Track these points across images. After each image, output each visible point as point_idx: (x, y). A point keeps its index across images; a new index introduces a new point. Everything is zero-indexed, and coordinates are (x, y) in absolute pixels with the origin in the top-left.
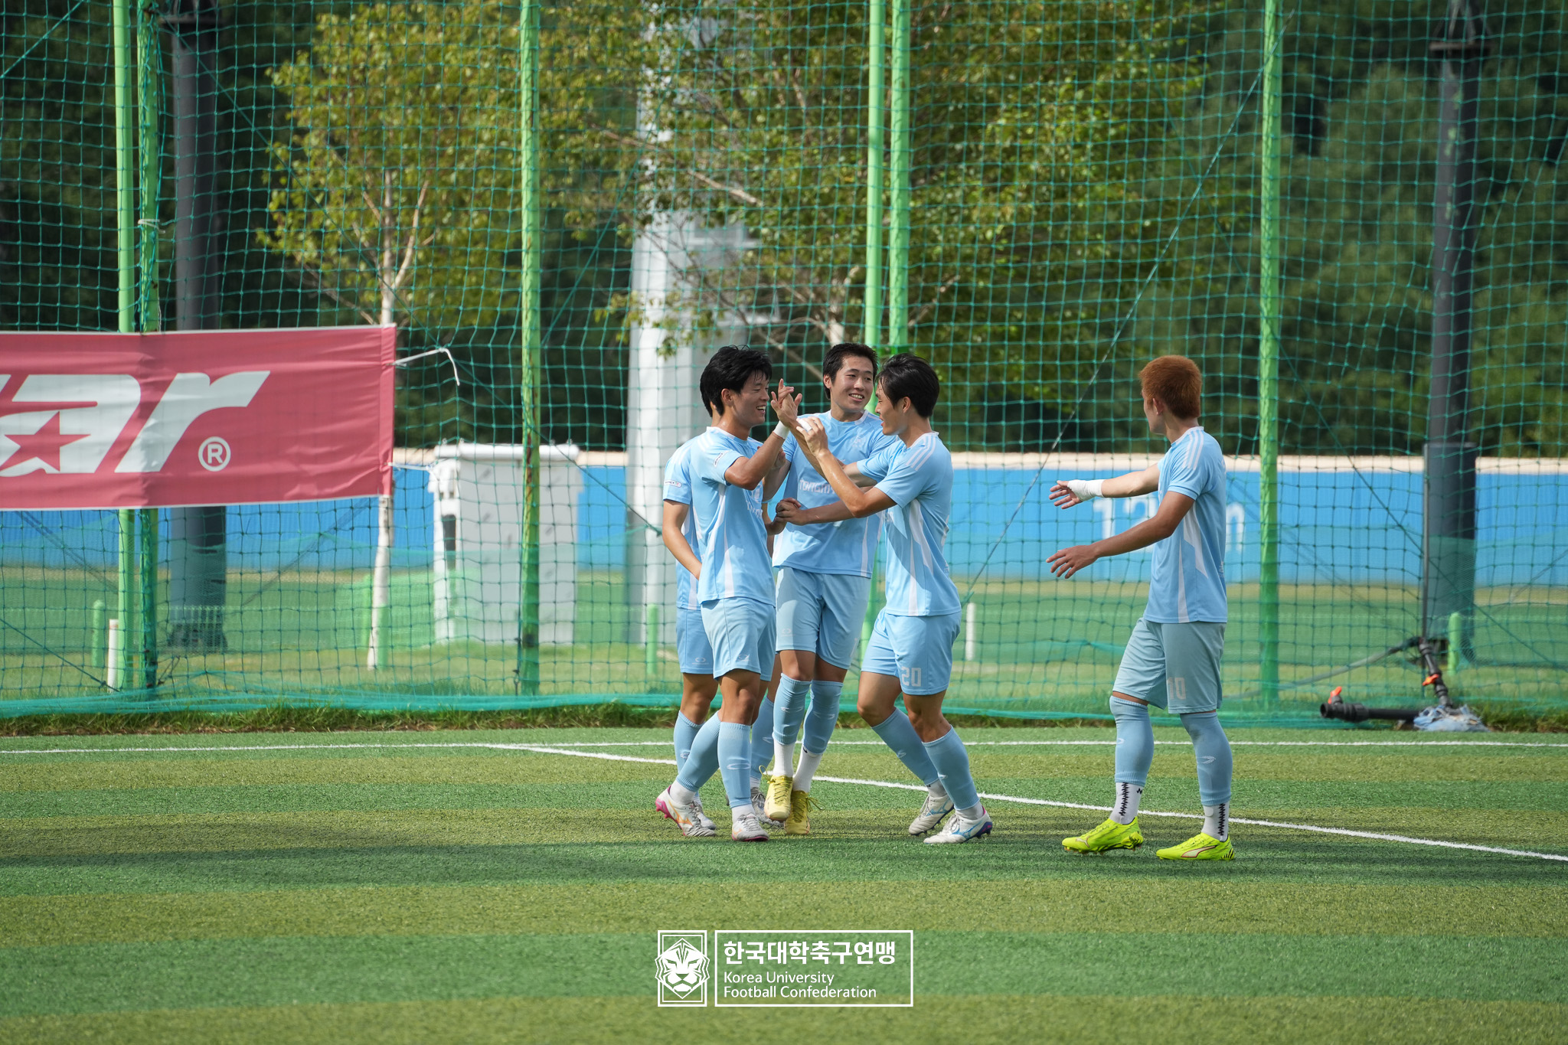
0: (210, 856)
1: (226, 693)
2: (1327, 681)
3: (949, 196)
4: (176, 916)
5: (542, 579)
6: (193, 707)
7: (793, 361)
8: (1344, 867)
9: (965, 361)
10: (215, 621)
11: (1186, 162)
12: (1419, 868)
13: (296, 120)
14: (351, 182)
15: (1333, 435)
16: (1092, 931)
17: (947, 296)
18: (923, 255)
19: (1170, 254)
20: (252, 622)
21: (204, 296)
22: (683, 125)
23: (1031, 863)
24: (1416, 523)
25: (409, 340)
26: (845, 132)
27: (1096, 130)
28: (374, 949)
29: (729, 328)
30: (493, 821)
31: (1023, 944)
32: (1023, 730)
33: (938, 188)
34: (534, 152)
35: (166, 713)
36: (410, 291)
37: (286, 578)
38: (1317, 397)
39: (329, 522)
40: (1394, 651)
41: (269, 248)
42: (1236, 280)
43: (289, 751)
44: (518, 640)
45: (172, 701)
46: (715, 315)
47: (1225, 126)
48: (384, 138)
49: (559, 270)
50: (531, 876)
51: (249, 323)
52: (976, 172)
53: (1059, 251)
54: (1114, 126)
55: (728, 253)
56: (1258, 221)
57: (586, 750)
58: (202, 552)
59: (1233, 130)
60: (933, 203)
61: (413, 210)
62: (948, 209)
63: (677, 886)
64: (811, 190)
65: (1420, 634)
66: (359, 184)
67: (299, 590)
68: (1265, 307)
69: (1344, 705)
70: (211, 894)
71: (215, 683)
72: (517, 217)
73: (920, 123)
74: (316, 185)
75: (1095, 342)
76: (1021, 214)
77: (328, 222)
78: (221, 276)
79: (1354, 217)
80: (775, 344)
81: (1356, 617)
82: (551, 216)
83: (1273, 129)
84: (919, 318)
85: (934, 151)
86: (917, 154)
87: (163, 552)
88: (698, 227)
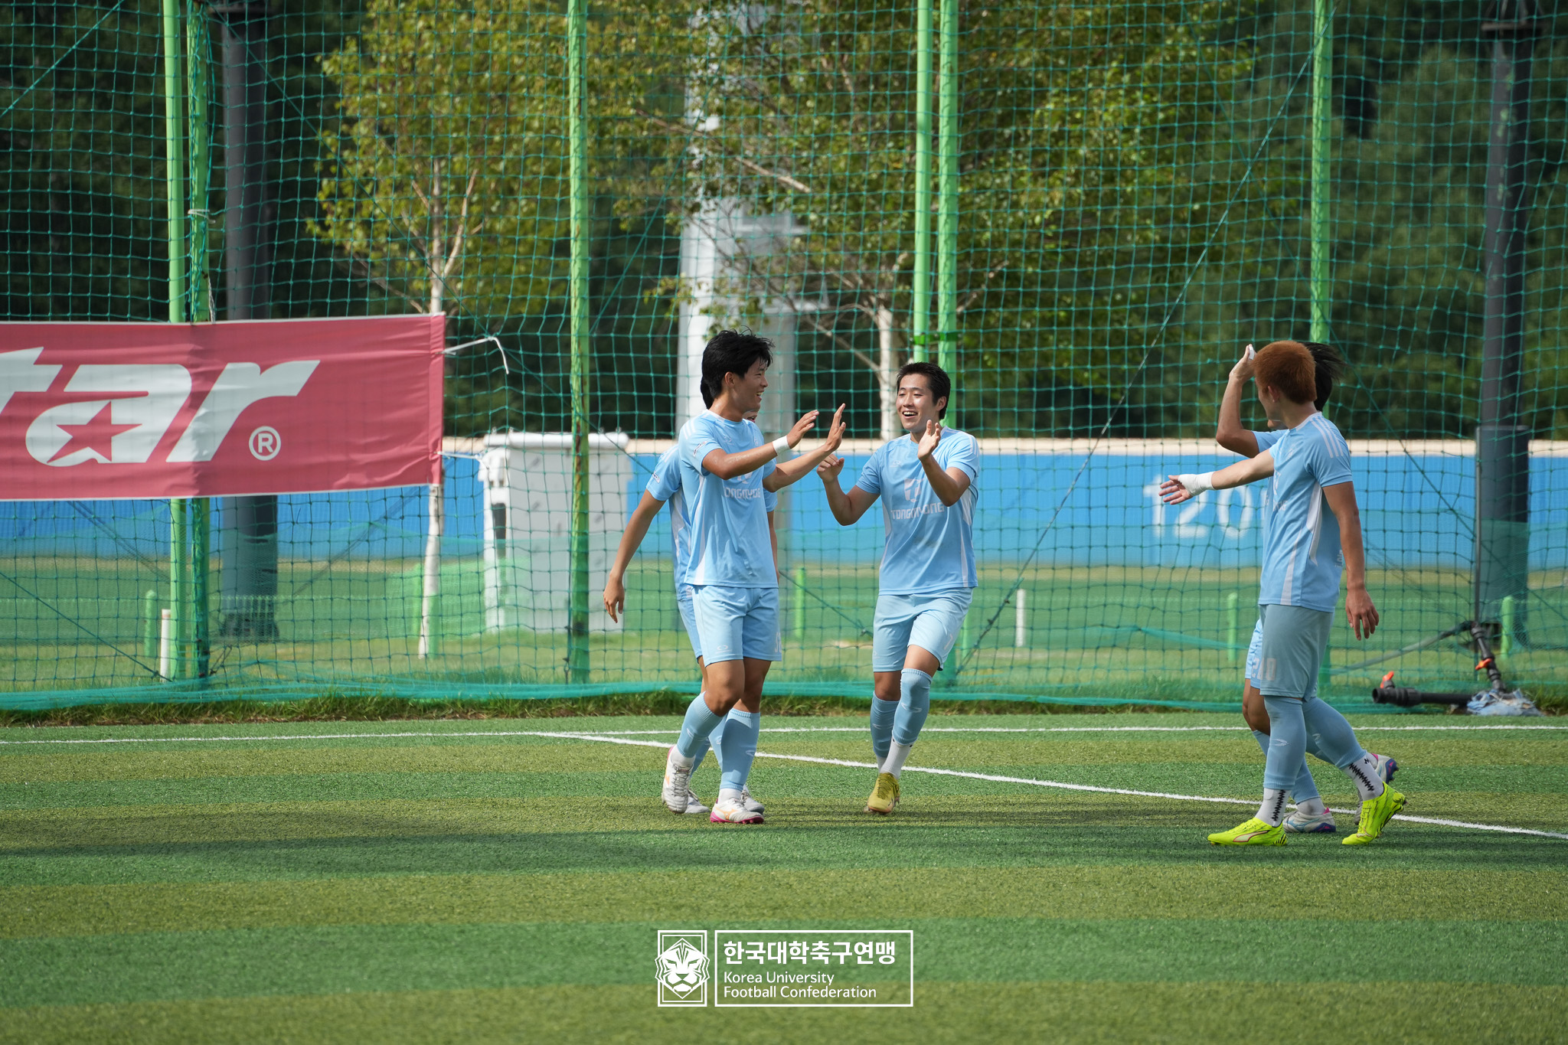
0: (263, 845)
1: (278, 682)
2: (1380, 665)
3: (998, 181)
4: (229, 905)
5: (592, 567)
6: (246, 697)
7: (842, 348)
8: (1397, 852)
9: (1013, 347)
10: (267, 611)
11: (1235, 145)
12: (1472, 853)
13: (345, 109)
14: (400, 171)
15: (1385, 419)
16: (1144, 917)
17: (995, 282)
18: (972, 241)
19: (1219, 238)
20: (303, 611)
21: (254, 286)
22: (730, 112)
23: (1082, 849)
24: (1468, 506)
25: (458, 329)
26: (893, 118)
27: (1144, 114)
28: (426, 937)
29: (777, 315)
30: (544, 809)
31: (1075, 931)
32: (1074, 716)
33: (987, 174)
34: (582, 140)
35: (218, 703)
36: (459, 281)
37: (335, 568)
38: (1368, 381)
39: (379, 511)
40: (1447, 635)
41: (318, 237)
42: (1286, 263)
43: (341, 740)
44: (568, 628)
45: (224, 690)
46: (763, 302)
47: (1275, 108)
48: (433, 128)
49: (607, 258)
50: (582, 864)
51: (299, 312)
52: (1025, 157)
53: (1108, 236)
54: (1163, 110)
55: (776, 240)
56: (1307, 205)
57: (636, 738)
58: (253, 541)
59: (1283, 113)
60: (982, 189)
61: (462, 198)
62: (996, 194)
63: (728, 874)
64: (860, 176)
65: (1473, 616)
66: (409, 174)
67: (350, 579)
68: (1315, 290)
69: (1396, 690)
70: (264, 882)
71: (267, 672)
72: (565, 205)
73: (968, 109)
74: (366, 174)
75: (1145, 327)
76: (1070, 197)
77: (378, 211)
78: (271, 266)
79: (1405, 199)
80: (823, 330)
81: (1409, 601)
82: (600, 202)
83: (1323, 111)
84: (968, 304)
85: (981, 137)
86: (965, 139)
87: (214, 541)
88: (746, 214)
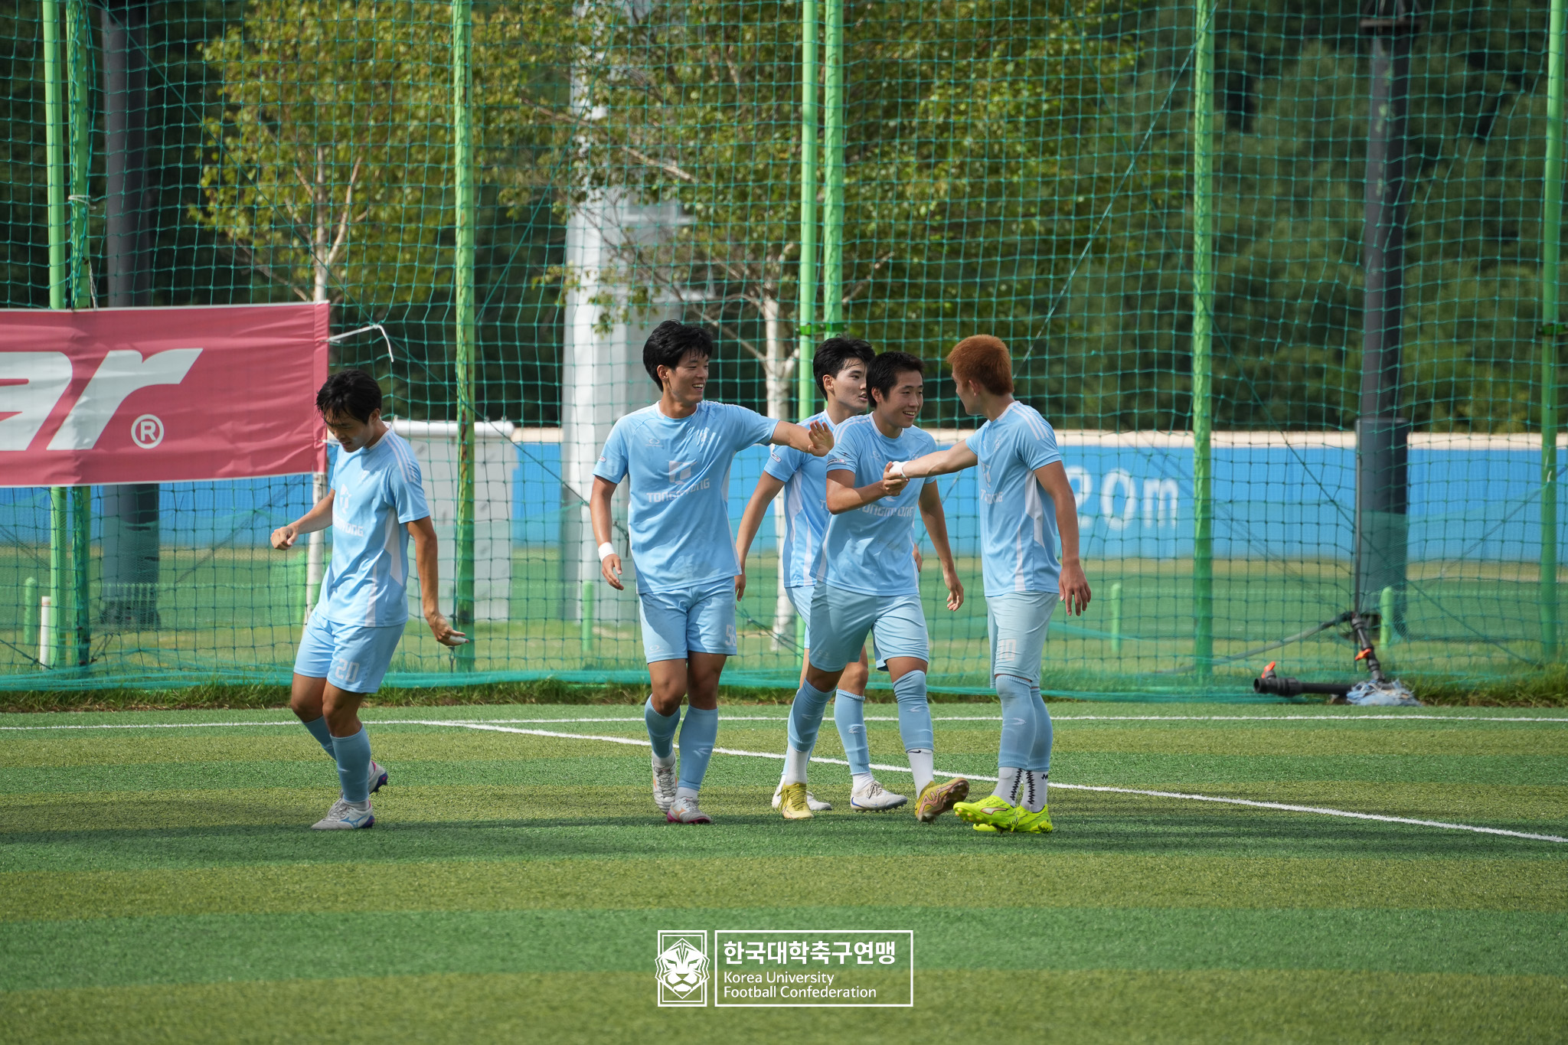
0: (145, 833)
1: (160, 670)
2: (1261, 656)
3: (883, 172)
4: (110, 894)
5: (477, 556)
6: (127, 684)
7: (728, 337)
8: (1277, 841)
9: (899, 337)
10: (148, 599)
11: (1119, 139)
12: (1351, 842)
13: (228, 96)
14: (283, 158)
15: (1266, 411)
16: (1027, 906)
17: (881, 272)
18: (857, 231)
19: (1103, 231)
20: (186, 600)
21: (136, 273)
22: (617, 101)
23: (966, 838)
24: (1349, 498)
25: (342, 317)
26: (779, 109)
27: (1029, 105)
28: (309, 926)
29: (663, 304)
30: (428, 797)
31: (959, 919)
32: (958, 705)
33: (872, 164)
34: (468, 128)
35: (99, 690)
36: (343, 268)
37: (219, 555)
38: (1250, 373)
39: (263, 499)
40: (1327, 626)
41: (201, 224)
42: (1168, 256)
43: (223, 728)
44: (453, 616)
45: (105, 678)
46: (651, 292)
47: (1157, 103)
48: (316, 114)
49: (493, 247)
50: (466, 853)
51: (182, 299)
52: (910, 149)
53: (993, 228)
54: (1047, 101)
55: (662, 229)
56: (1191, 197)
57: (521, 726)
58: (134, 529)
59: (1166, 107)
60: (868, 180)
61: (346, 186)
62: (882, 185)
63: (614, 862)
64: (746, 167)
65: (1353, 608)
66: (291, 161)
67: (234, 567)
68: (1198, 283)
69: (1278, 680)
70: (146, 871)
71: (148, 660)
72: (451, 193)
73: (855, 100)
74: (249, 161)
75: (1029, 319)
76: (954, 189)
77: (260, 198)
78: (152, 252)
79: (1286, 193)
80: (710, 321)
81: (1290, 592)
82: (485, 193)
83: (1206, 105)
84: (853, 294)
85: (867, 127)
86: (850, 131)
87: (95, 529)
88: (632, 204)
